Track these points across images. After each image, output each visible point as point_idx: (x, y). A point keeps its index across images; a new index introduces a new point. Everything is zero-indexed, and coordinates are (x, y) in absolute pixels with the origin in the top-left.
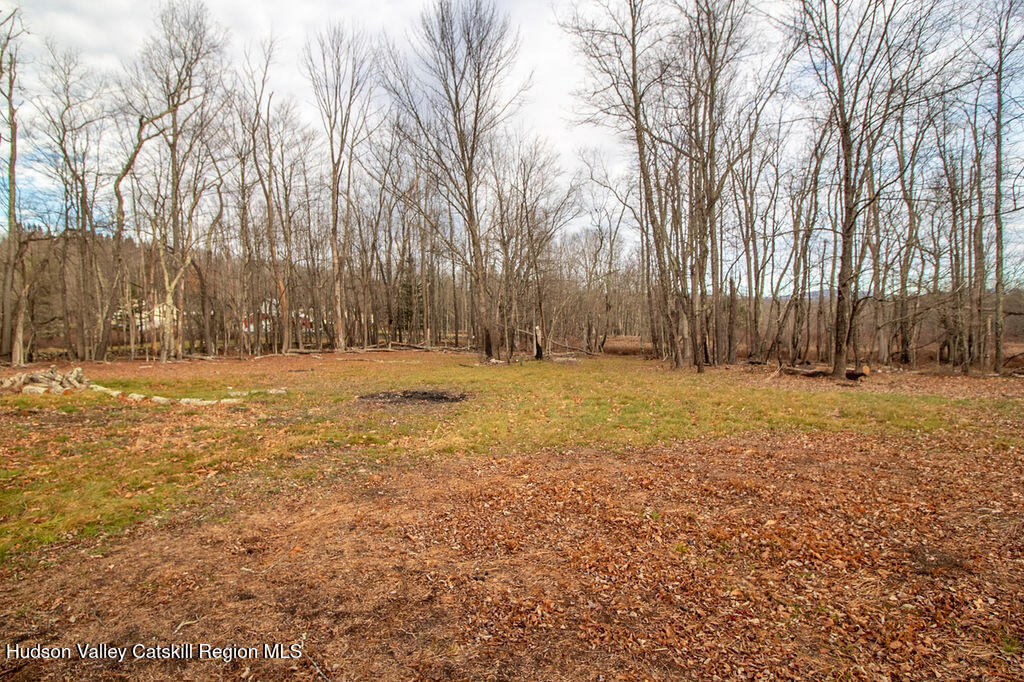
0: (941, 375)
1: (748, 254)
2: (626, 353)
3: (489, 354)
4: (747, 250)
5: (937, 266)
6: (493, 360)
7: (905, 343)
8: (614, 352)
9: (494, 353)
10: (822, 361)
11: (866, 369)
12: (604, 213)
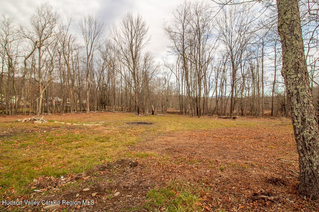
0: (252, 118)
1: (205, 87)
2: (172, 113)
3: (139, 113)
4: (204, 86)
5: (249, 92)
6: (140, 115)
7: (242, 111)
8: (169, 113)
9: (140, 113)
10: (223, 115)
11: (237, 116)
12: (166, 74)
